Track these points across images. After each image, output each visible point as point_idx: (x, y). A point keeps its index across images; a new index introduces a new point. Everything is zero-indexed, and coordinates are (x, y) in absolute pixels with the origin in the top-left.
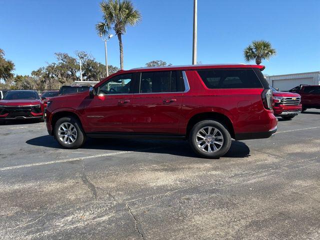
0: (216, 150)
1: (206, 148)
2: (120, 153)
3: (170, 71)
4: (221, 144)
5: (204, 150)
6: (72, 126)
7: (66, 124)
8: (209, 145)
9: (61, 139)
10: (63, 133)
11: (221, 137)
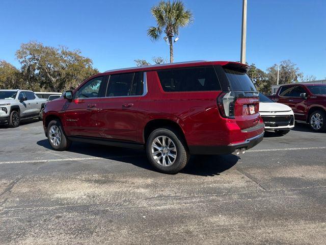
0: (171, 163)
1: (161, 160)
2: (92, 158)
3: (133, 73)
4: (175, 157)
5: (159, 162)
6: (58, 129)
7: (54, 127)
8: (164, 157)
9: (52, 141)
10: (53, 135)
11: (175, 150)
